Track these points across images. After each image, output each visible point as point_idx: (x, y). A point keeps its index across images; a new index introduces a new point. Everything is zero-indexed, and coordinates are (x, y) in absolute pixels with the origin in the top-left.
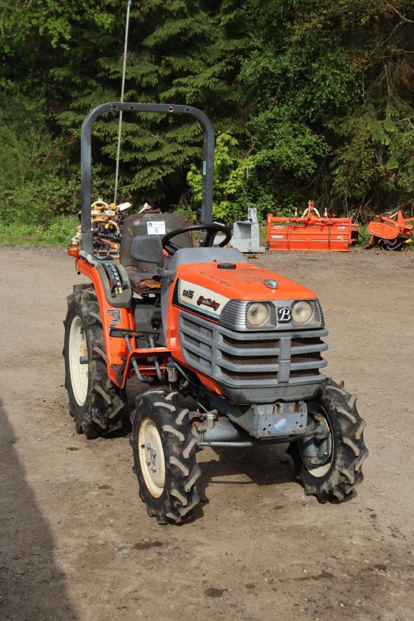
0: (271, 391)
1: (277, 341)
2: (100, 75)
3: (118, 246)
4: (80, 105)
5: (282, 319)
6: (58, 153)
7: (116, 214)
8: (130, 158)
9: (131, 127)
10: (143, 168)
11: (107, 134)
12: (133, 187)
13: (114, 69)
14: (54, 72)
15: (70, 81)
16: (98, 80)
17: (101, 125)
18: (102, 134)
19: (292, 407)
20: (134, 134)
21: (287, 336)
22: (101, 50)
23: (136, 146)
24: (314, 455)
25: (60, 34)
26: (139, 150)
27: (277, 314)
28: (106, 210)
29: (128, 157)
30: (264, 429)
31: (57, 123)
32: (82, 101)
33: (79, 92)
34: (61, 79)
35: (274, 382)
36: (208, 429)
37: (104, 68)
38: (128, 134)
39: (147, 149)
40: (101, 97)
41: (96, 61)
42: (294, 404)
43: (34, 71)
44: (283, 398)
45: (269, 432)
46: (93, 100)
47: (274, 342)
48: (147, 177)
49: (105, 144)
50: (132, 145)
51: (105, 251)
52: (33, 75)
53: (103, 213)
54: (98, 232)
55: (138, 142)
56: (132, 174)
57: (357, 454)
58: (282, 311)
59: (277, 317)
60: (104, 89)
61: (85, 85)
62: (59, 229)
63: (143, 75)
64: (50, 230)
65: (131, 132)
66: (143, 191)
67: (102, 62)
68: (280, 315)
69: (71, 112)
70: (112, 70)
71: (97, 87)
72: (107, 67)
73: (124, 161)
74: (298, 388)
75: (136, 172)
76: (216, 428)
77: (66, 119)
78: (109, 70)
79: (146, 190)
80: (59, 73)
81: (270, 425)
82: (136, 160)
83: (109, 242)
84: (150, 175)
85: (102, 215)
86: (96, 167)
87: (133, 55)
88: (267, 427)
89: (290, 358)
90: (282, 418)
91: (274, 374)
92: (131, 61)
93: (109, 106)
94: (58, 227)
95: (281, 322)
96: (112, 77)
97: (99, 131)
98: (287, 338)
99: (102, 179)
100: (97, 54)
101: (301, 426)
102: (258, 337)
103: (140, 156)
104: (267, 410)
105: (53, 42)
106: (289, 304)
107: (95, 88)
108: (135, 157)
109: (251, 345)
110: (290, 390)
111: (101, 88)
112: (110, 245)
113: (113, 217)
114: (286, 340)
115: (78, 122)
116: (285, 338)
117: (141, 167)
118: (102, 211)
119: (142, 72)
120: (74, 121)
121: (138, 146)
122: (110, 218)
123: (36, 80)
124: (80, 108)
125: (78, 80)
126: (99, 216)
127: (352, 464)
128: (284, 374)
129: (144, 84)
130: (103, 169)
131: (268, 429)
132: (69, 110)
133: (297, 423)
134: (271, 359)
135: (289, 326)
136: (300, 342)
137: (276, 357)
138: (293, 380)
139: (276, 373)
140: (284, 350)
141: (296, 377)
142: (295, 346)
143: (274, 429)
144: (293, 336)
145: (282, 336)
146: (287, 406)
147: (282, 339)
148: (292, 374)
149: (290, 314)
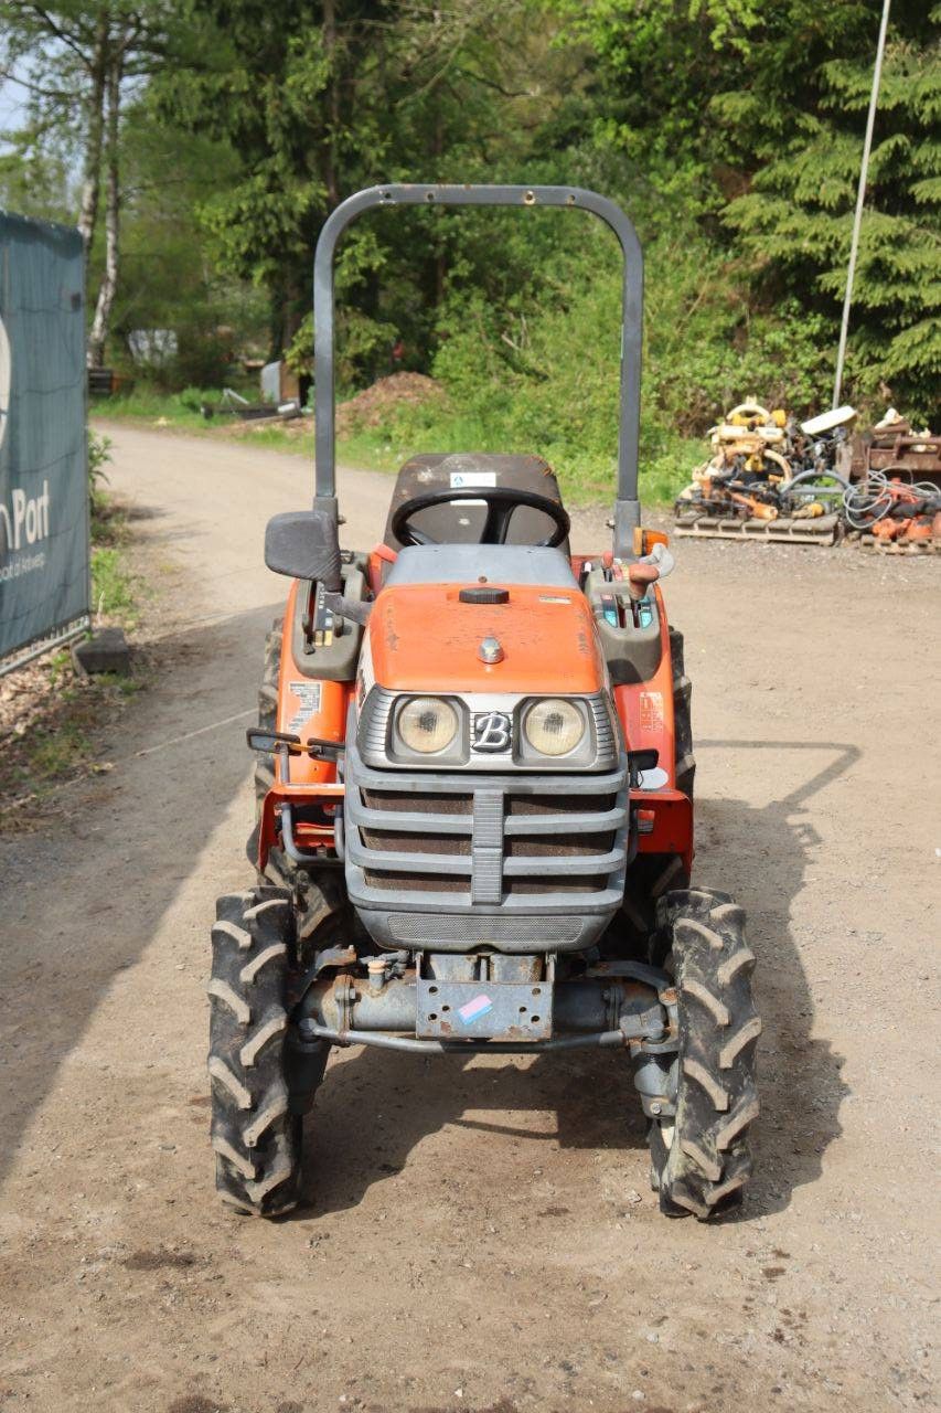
0: (459, 923)
1: (469, 797)
2: (823, 104)
3: (772, 511)
4: (775, 180)
5: (483, 742)
6: (727, 290)
7: (785, 435)
8: (884, 299)
9: (890, 225)
10: (915, 323)
11: (832, 245)
12: (887, 370)
13: (856, 86)
14: (721, 104)
15: (758, 122)
16: (821, 116)
17: (821, 226)
18: (822, 247)
19: (526, 967)
20: (899, 242)
21: (492, 787)
22: (831, 45)
23: (898, 272)
24: (658, 1092)
25: (732, 13)
26: (908, 279)
27: (472, 730)
28: (762, 425)
29: (877, 296)
30: (433, 1017)
31: (722, 223)
32: (782, 169)
33: (775, 148)
34: (737, 118)
35: (463, 900)
36: (365, 997)
37: (834, 86)
38: (882, 243)
39: (926, 277)
40: (825, 157)
41: (817, 71)
42: (531, 959)
43: (683, 103)
44: (494, 943)
45: (444, 1026)
46: (805, 166)
47: (461, 800)
48: (919, 344)
49: (827, 267)
50: (889, 269)
51: (736, 523)
52: (680, 112)
53: (752, 434)
54: (729, 479)
55: (904, 261)
56: (887, 336)
57: (721, 1104)
58: (486, 722)
59: (472, 737)
60: (834, 137)
61: (791, 130)
62: (675, 469)
63: (926, 97)
64: (656, 470)
65: (890, 238)
66: (913, 378)
67: (834, 72)
68: (479, 733)
69: (756, 196)
70: (852, 91)
71: (819, 132)
72: (840, 83)
73: (870, 306)
74: (535, 921)
75: (897, 330)
76: (386, 997)
77: (741, 215)
78: (846, 89)
79: (917, 375)
80: (733, 105)
81: (446, 1008)
82: (899, 303)
83: (751, 502)
84: (928, 338)
85: (751, 439)
86: (808, 323)
87: (908, 49)
88: (438, 1012)
89: (500, 843)
90: (481, 994)
91: (461, 880)
92: (903, 64)
93: (375, 196)
94: (675, 463)
95: (481, 750)
96: (853, 105)
97: (814, 238)
98: (493, 792)
99: (820, 350)
100: (820, 52)
101: (535, 1019)
102: (414, 784)
103: (905, 293)
104: (456, 969)
105: (714, 37)
106: (508, 704)
107: (811, 136)
108: (896, 294)
109: (403, 802)
110: (511, 924)
111: (829, 135)
112: (751, 509)
113: (777, 443)
114: (489, 796)
115: (769, 222)
116: (488, 794)
117: (910, 321)
118: (752, 427)
119: (924, 89)
120: (759, 219)
121: (903, 272)
122: (768, 446)
123: (683, 123)
124: (774, 186)
125: (775, 119)
126: (744, 440)
127: (711, 1130)
128: (487, 883)
129: (925, 119)
130: (822, 329)
131: (443, 1017)
132: (750, 191)
133: (523, 1010)
134: (457, 841)
135: (504, 761)
136: (538, 804)
137: (468, 837)
138: (514, 901)
139: (468, 878)
140: (484, 821)
141: (531, 892)
142: (521, 813)
143: (459, 1018)
144: (509, 787)
145: (479, 787)
146: (511, 964)
147: (477, 792)
148: (509, 884)
149: (508, 731)
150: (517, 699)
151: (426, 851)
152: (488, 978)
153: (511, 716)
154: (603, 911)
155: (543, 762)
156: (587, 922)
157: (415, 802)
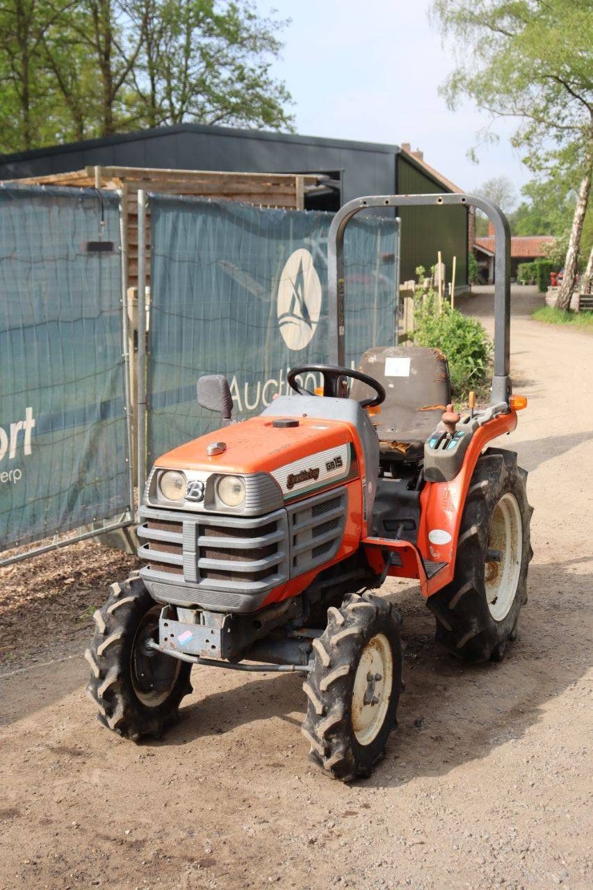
0: (182, 591)
1: (180, 524)
5: (189, 495)
21: (191, 520)
27: (186, 489)
30: (166, 639)
35: (181, 579)
44: (202, 604)
45: (172, 644)
47: (176, 526)
58: (192, 485)
59: (185, 492)
68: (189, 490)
74: (217, 594)
81: (172, 636)
88: (169, 637)
89: (194, 550)
90: (189, 630)
91: (178, 568)
93: (357, 203)
95: (188, 500)
101: (213, 647)
102: (157, 515)
106: (204, 476)
110: (206, 595)
114: (190, 525)
116: (190, 522)
128: (190, 571)
131: (171, 640)
133: (207, 641)
134: (177, 547)
135: (200, 506)
136: (219, 531)
137: (180, 545)
138: (207, 582)
139: (180, 567)
140: (187, 537)
141: (217, 579)
142: (209, 535)
143: (178, 642)
144: (199, 521)
145: (187, 519)
146: (211, 617)
147: (185, 522)
148: (203, 573)
149: (202, 491)
150: (209, 475)
151: (169, 552)
152: (204, 624)
153: (205, 483)
154: (252, 593)
155: (226, 509)
156: (243, 598)
157: (163, 525)
